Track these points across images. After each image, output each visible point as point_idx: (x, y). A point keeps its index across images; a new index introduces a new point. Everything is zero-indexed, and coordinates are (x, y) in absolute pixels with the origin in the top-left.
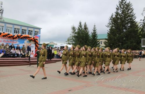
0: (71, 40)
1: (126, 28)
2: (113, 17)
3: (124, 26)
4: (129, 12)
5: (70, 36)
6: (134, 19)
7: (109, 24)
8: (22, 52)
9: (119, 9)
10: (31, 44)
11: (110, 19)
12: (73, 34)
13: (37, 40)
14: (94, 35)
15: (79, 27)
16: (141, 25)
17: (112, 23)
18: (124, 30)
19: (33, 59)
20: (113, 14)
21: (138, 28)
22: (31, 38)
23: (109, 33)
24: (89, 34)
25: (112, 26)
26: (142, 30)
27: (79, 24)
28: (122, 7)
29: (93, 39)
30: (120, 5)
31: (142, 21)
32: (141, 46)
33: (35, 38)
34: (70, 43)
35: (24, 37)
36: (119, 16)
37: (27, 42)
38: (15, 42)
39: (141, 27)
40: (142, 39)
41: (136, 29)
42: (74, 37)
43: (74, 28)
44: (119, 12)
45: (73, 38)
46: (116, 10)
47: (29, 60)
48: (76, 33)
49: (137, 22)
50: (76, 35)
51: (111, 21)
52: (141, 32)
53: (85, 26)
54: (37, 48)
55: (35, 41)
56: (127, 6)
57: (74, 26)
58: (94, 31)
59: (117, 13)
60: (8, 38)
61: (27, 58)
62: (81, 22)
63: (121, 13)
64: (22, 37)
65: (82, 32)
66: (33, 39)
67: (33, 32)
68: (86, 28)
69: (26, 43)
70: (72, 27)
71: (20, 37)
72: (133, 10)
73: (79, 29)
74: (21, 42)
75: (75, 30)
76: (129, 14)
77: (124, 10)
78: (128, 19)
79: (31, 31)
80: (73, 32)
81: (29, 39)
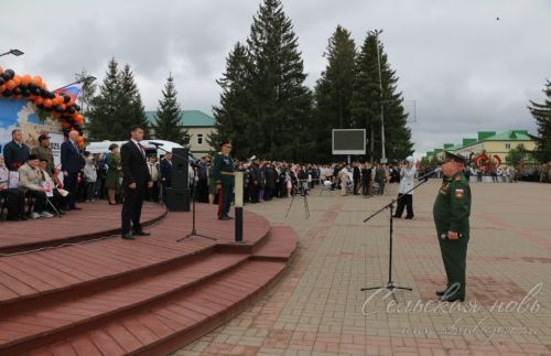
7: (225, 77)
12: (85, 106)
13: (78, 110)
14: (170, 111)
15: (110, 81)
20: (238, 44)
22: (51, 96)
27: (109, 70)
35: (21, 86)
37: (31, 118)
42: (89, 114)
53: (127, 78)
55: (68, 117)
58: (170, 96)
62: (116, 61)
66: (64, 106)
70: (78, 77)
73: (108, 87)
81: (40, 100)
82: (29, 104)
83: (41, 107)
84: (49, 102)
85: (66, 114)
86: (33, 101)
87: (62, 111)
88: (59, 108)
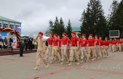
0: (49, 33)
1: (96, 22)
2: (85, 13)
3: (94, 20)
4: (98, 8)
5: (48, 29)
6: (103, 14)
7: (81, 19)
8: (5, 44)
9: (90, 6)
10: (13, 37)
11: (82, 14)
12: (51, 28)
13: (18, 32)
14: (69, 28)
15: (56, 22)
16: (108, 19)
17: (84, 17)
18: (95, 24)
19: (15, 50)
20: (85, 10)
21: (106, 22)
22: (12, 31)
23: (82, 26)
24: (64, 27)
25: (85, 20)
26: (109, 24)
27: (56, 19)
28: (93, 4)
29: (68, 32)
30: (91, 2)
31: (109, 16)
32: (109, 37)
33: (17, 31)
34: (48, 35)
35: (6, 30)
36: (90, 12)
37: (9, 34)
39: (108, 20)
40: (110, 31)
41: (105, 23)
42: (52, 30)
43: (51, 23)
44: (90, 8)
45: (50, 31)
46: (88, 6)
47: (12, 51)
48: (53, 27)
49: (105, 17)
50: (53, 28)
51: (83, 16)
52: (108, 25)
53: (61, 20)
54: (19, 40)
55: (17, 34)
56: (96, 3)
57: (51, 20)
58: (69, 24)
59: (89, 9)
61: (9, 49)
62: (57, 17)
63: (91, 9)
64: (4, 29)
65: (58, 26)
66: (15, 32)
67: (14, 26)
68: (62, 22)
69: (8, 36)
70: (49, 21)
71: (3, 30)
72: (101, 7)
73: (56, 23)
74: (3, 35)
75: (52, 24)
76: (99, 10)
77: (94, 7)
78: (98, 14)
79: (13, 25)
80: (50, 26)
81: (11, 31)
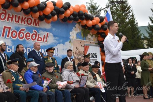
37: (77, 34)
38: (42, 34)
60: (22, 15)
66: (100, 25)
81: (84, 22)
82: (77, 25)
83: (85, 27)
84: (90, 23)
85: (101, 31)
86: (79, 23)
87: (98, 29)
88: (97, 26)
